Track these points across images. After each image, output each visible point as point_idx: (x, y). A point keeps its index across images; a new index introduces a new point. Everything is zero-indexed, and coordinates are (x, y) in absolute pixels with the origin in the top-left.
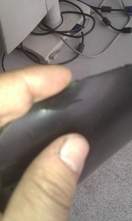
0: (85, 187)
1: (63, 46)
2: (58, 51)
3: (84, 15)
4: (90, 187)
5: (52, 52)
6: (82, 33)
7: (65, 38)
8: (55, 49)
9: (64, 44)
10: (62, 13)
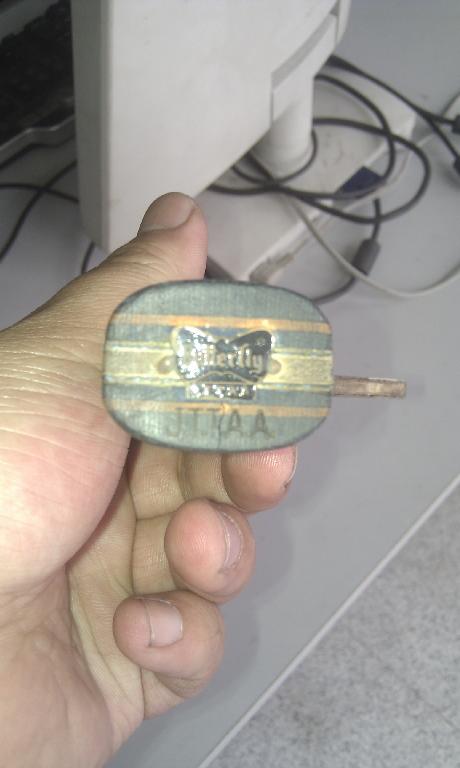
0: (296, 717)
1: (305, 243)
2: (284, 260)
3: (393, 139)
4: (311, 719)
5: (263, 259)
6: (377, 203)
7: (313, 213)
8: (273, 250)
9: (309, 235)
10: (317, 121)
